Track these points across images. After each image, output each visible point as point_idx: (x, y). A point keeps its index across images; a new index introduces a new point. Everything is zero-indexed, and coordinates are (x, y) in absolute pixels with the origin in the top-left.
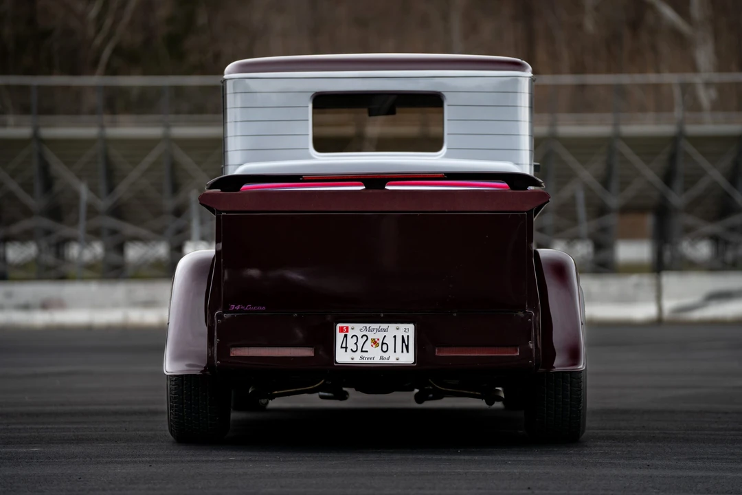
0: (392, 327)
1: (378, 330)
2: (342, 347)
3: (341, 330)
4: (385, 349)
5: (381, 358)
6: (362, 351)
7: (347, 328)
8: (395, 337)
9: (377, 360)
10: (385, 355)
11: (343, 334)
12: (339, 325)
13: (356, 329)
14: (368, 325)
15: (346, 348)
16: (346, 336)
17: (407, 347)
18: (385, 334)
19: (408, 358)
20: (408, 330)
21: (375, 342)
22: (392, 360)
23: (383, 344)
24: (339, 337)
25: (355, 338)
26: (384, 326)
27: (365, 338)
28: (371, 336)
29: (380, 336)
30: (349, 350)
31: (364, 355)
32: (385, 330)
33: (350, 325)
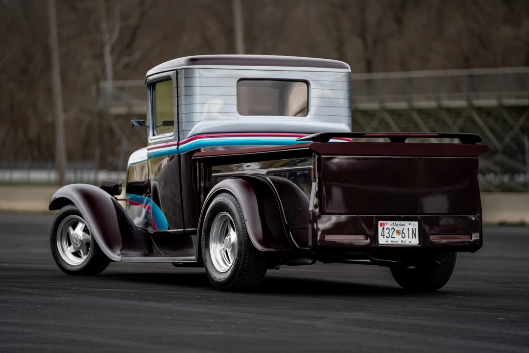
0: (407, 223)
1: (400, 225)
2: (382, 235)
3: (381, 225)
4: (403, 236)
5: (402, 241)
6: (392, 237)
7: (384, 224)
8: (408, 229)
9: (400, 243)
10: (404, 240)
11: (382, 227)
12: (380, 222)
13: (389, 224)
14: (394, 222)
15: (384, 235)
16: (383, 228)
17: (415, 235)
18: (403, 227)
19: (415, 241)
20: (415, 225)
21: (398, 232)
22: (407, 243)
23: (402, 233)
24: (380, 229)
25: (388, 229)
26: (403, 223)
27: (393, 230)
28: (396, 228)
29: (401, 228)
30: (385, 236)
31: (393, 239)
32: (403, 225)
33: (385, 222)
